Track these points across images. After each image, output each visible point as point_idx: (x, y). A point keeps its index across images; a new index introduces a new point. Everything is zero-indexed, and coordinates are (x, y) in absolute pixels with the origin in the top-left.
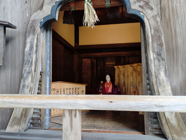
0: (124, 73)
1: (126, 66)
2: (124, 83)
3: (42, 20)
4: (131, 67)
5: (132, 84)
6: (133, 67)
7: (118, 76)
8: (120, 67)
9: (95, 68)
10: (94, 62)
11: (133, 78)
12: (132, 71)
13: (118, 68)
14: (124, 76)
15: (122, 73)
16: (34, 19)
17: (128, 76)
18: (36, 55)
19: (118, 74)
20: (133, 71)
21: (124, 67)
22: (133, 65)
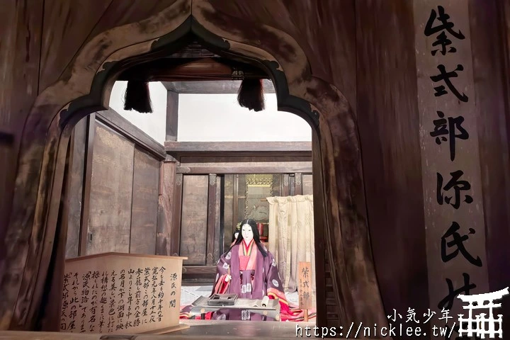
0: (289, 216)
2: (290, 241)
3: (67, 107)
4: (307, 202)
7: (277, 223)
10: (216, 185)
12: (308, 212)
13: (276, 201)
14: (289, 223)
15: (285, 215)
16: (47, 103)
18: (44, 195)
19: (277, 217)
21: (289, 200)
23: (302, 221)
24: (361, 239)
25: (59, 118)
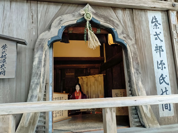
0: (87, 83)
1: (88, 76)
2: (87, 92)
4: (93, 78)
5: (94, 92)
6: (95, 77)
8: (84, 77)
10: (59, 73)
11: (95, 87)
12: (93, 81)
13: (81, 78)
14: (87, 86)
15: (85, 83)
16: (43, 38)
17: (90, 85)
18: (44, 68)
20: (95, 81)
21: (87, 78)
22: (94, 76)
23: (92, 84)
24: (140, 79)
25: (47, 43)
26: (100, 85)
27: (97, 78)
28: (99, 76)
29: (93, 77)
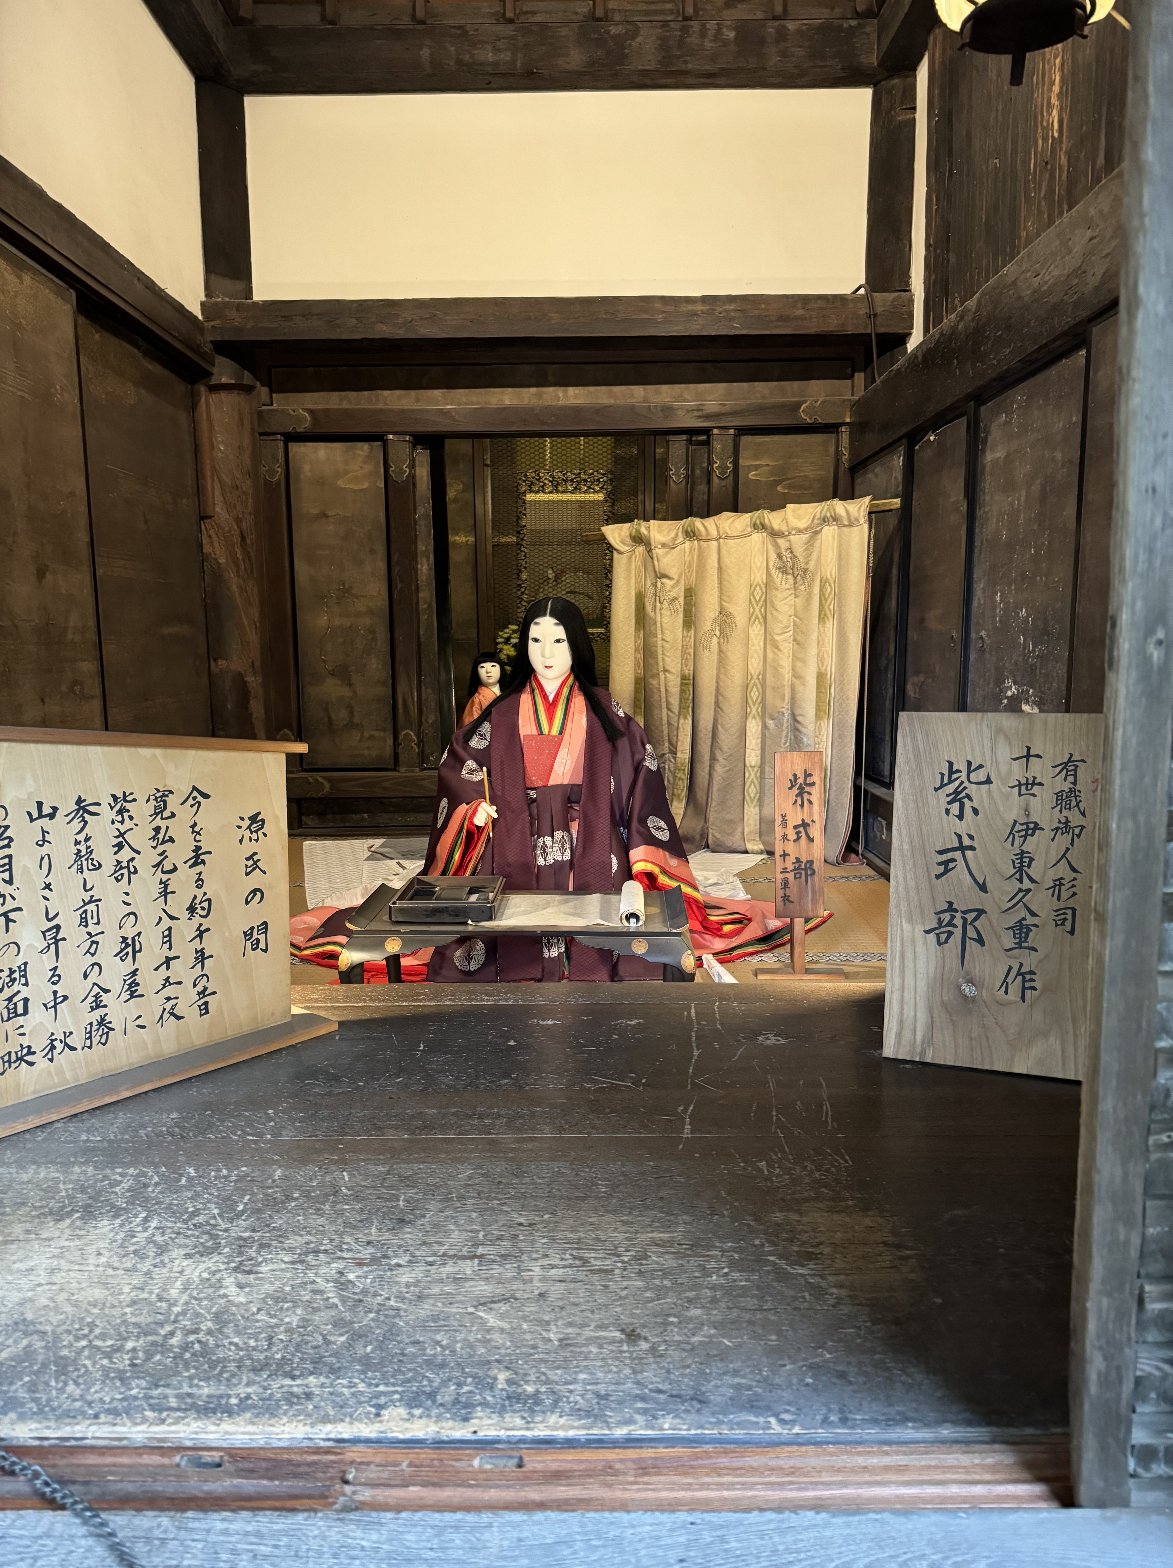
0: (690, 594)
1: (710, 522)
2: (690, 684)
5: (754, 694)
6: (775, 534)
7: (642, 619)
8: (658, 531)
9: (425, 545)
10: (412, 478)
11: (769, 641)
13: (638, 539)
14: (690, 619)
15: (673, 589)
17: (724, 618)
19: (640, 599)
20: (777, 576)
21: (691, 534)
22: (774, 519)
23: (739, 610)
26: (822, 618)
27: (798, 541)
28: (824, 520)
29: (763, 527)
